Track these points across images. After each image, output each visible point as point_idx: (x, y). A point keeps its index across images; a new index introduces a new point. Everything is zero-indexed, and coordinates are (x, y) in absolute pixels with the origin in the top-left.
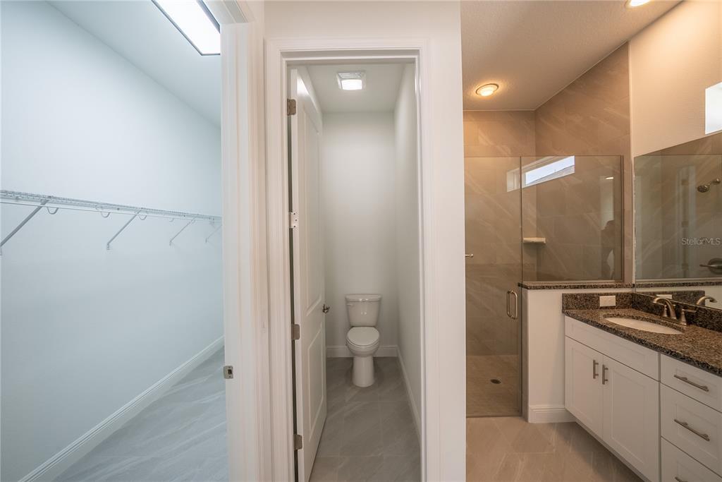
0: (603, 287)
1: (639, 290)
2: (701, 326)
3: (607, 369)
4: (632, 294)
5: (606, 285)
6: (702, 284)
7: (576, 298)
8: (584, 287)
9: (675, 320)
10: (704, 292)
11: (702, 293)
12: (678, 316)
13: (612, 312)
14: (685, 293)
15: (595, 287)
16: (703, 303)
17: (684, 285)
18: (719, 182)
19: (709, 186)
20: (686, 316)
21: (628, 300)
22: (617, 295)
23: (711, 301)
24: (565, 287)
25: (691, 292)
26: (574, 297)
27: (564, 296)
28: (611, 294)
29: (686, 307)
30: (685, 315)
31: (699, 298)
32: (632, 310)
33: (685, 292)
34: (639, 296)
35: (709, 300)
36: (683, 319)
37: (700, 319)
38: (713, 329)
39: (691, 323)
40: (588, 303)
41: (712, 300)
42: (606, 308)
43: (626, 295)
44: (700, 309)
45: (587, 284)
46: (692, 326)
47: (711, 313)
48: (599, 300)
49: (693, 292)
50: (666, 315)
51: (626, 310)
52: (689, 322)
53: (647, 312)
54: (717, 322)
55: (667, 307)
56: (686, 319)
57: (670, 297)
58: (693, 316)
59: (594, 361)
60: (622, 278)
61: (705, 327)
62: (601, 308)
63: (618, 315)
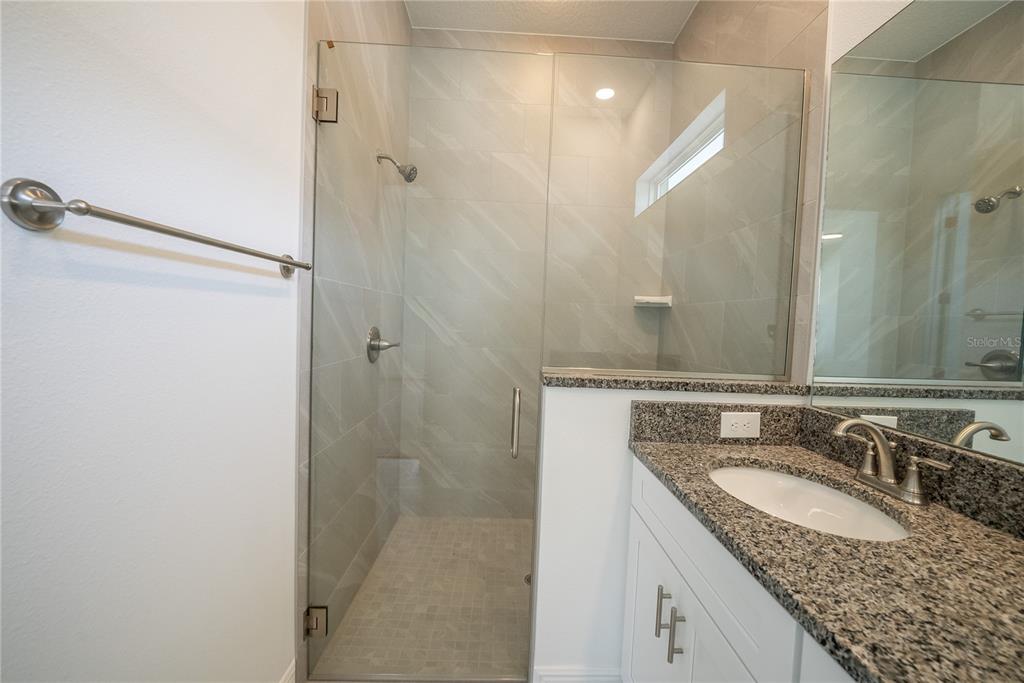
0: (731, 389)
1: (820, 403)
2: (961, 510)
3: (683, 620)
4: (803, 411)
5: (740, 386)
6: (971, 395)
7: (662, 414)
8: (685, 387)
9: (888, 486)
10: (972, 415)
11: (969, 417)
12: (900, 475)
13: (742, 453)
14: (928, 413)
15: (713, 388)
16: (969, 442)
17: (928, 394)
18: (1018, 194)
19: (998, 200)
20: (921, 476)
21: (791, 424)
22: (765, 410)
23: (993, 437)
24: (637, 385)
25: (943, 412)
26: (658, 409)
27: (637, 407)
28: (751, 409)
29: (923, 451)
30: (920, 474)
31: (960, 429)
32: (798, 448)
33: (928, 411)
34: (817, 415)
35: (987, 433)
36: (913, 486)
37: (960, 491)
38: (998, 526)
39: (933, 499)
40: (691, 426)
41: (997, 435)
42: (736, 441)
43: (788, 413)
44: (963, 458)
45: (692, 381)
46: (938, 508)
47: (994, 474)
48: (718, 421)
49: (948, 412)
50: (868, 471)
51: (782, 449)
52: (928, 496)
53: (830, 457)
54: (1014, 507)
55: (875, 448)
56: (922, 485)
57: (891, 421)
58: (941, 479)
59: (660, 589)
60: (786, 372)
61: (974, 515)
62: (724, 441)
63: (755, 462)
